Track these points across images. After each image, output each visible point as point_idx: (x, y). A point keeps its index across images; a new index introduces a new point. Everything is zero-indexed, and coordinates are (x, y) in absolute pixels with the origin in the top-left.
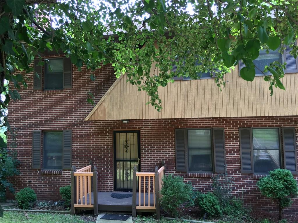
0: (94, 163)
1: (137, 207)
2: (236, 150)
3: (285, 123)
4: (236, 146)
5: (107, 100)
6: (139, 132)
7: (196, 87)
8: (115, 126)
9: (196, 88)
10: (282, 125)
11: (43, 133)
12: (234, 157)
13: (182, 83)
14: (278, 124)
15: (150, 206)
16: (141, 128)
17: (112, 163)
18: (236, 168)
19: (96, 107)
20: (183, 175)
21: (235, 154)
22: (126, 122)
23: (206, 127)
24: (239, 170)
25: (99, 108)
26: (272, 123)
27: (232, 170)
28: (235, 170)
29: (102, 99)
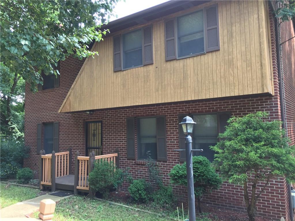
0: (72, 150)
1: (78, 187)
2: (176, 137)
3: (221, 108)
4: (176, 133)
5: (72, 94)
6: (101, 122)
7: (132, 75)
8: (86, 117)
9: (132, 77)
10: (219, 110)
11: (43, 125)
12: (174, 144)
13: (122, 73)
14: (215, 109)
15: (86, 187)
16: (103, 119)
17: (84, 150)
18: (175, 156)
19: (65, 101)
20: (133, 162)
21: (174, 142)
22: (88, 113)
23: (152, 115)
24: (178, 158)
25: (67, 102)
26: (209, 109)
27: (172, 158)
28: (174, 158)
29: (69, 94)
